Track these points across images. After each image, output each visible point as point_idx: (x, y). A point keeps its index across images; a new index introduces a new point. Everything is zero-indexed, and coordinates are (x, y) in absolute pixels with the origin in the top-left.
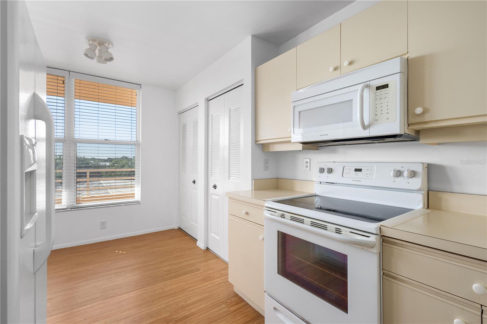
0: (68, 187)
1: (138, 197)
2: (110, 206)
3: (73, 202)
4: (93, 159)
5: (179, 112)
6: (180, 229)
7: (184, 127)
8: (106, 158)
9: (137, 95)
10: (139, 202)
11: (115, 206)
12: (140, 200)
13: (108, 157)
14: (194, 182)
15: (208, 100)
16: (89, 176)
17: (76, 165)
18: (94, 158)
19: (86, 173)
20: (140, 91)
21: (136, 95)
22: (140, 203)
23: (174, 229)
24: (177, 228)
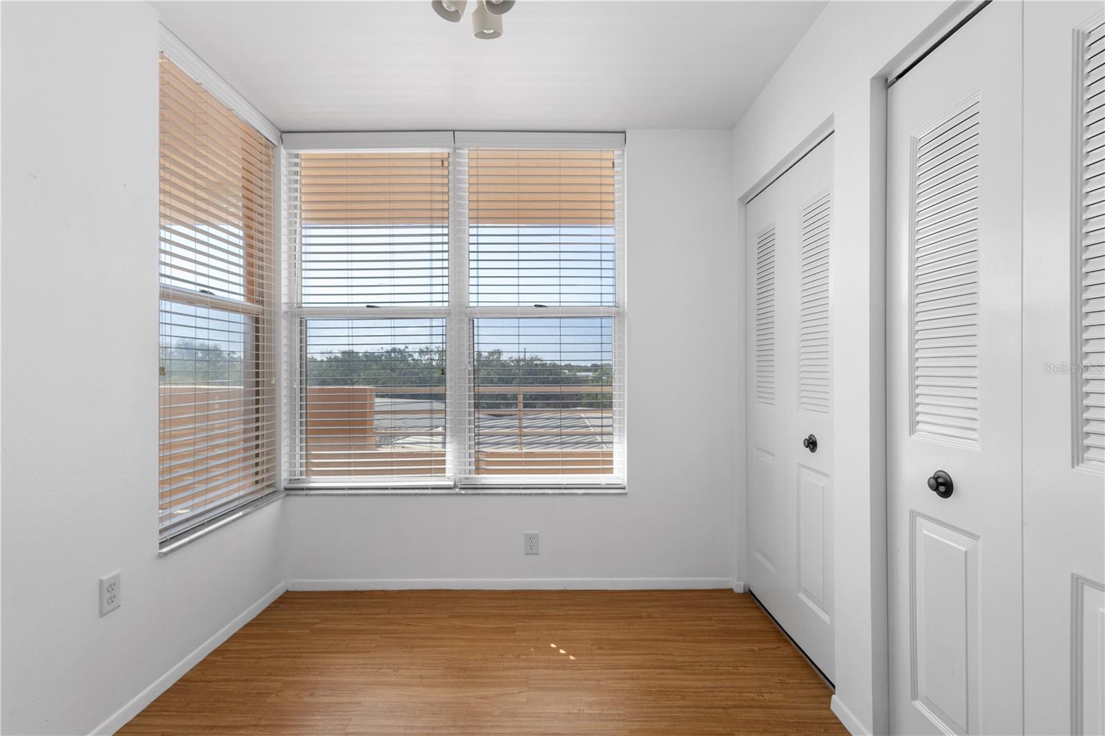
0: (458, 433)
1: (619, 474)
2: (547, 494)
3: (467, 471)
4: (568, 367)
5: (741, 199)
6: (749, 595)
7: (766, 243)
8: (589, 364)
9: (616, 165)
10: (624, 488)
11: (560, 494)
12: (625, 483)
13: (594, 362)
14: (812, 444)
15: (887, 82)
16: (522, 404)
17: (472, 377)
18: (570, 365)
19: (515, 397)
20: (623, 154)
21: (613, 167)
22: (626, 494)
23: (731, 590)
24: (742, 591)
